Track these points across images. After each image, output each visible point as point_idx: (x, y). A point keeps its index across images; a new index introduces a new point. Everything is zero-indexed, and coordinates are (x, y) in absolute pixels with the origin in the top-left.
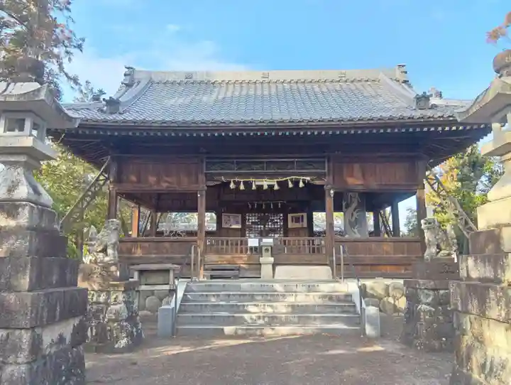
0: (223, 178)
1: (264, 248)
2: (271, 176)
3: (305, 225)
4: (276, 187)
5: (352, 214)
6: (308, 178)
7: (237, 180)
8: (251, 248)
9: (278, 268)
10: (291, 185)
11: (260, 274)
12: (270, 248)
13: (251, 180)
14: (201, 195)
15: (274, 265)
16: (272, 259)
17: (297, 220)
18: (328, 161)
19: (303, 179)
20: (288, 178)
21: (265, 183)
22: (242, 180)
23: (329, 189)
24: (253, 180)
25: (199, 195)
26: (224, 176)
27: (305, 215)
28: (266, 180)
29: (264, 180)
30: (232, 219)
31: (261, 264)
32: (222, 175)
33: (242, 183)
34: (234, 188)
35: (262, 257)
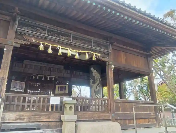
0: (33, 40)
2: (74, 47)
3: (67, 92)
5: (97, 88)
6: (99, 55)
7: (46, 43)
13: (58, 46)
16: (75, 117)
17: (61, 89)
19: (95, 55)
20: (86, 52)
21: (70, 52)
22: (51, 45)
23: (111, 64)
24: (61, 47)
25: (5, 49)
26: (34, 38)
27: (67, 86)
28: (70, 49)
29: (69, 49)
30: (18, 85)
31: (62, 122)
32: (34, 37)
33: (50, 47)
34: (43, 49)
35: (64, 114)
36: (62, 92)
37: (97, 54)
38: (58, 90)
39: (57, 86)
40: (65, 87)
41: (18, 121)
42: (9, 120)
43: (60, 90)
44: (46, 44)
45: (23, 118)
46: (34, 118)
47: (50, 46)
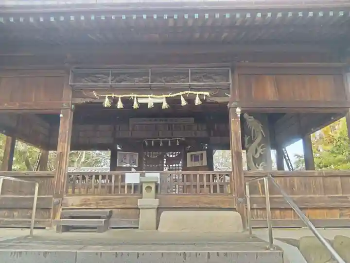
0: (95, 94)
1: (145, 186)
2: (158, 91)
3: (205, 163)
4: (165, 105)
5: (256, 151)
6: (207, 93)
7: (113, 95)
8: (129, 186)
9: (164, 214)
10: (184, 103)
11: (138, 222)
12: (153, 186)
13: (132, 95)
14: (65, 116)
15: (159, 210)
16: (156, 202)
17: (196, 158)
18: (233, 72)
19: (200, 95)
20: (181, 93)
21: (150, 100)
22: (120, 96)
23: (234, 107)
24: (135, 96)
25: (61, 115)
26: (96, 91)
27: (205, 153)
28: (151, 96)
29: (149, 96)
30: (128, 158)
31: (139, 209)
32: (94, 90)
33: (120, 99)
34: (109, 105)
35: (142, 198)
36: (198, 164)
37: (202, 93)
38: (192, 160)
39: (189, 154)
40: (202, 154)
41: (84, 207)
42: (72, 205)
43: (195, 161)
44: (114, 97)
45: (88, 202)
46: (103, 203)
47: (118, 98)
